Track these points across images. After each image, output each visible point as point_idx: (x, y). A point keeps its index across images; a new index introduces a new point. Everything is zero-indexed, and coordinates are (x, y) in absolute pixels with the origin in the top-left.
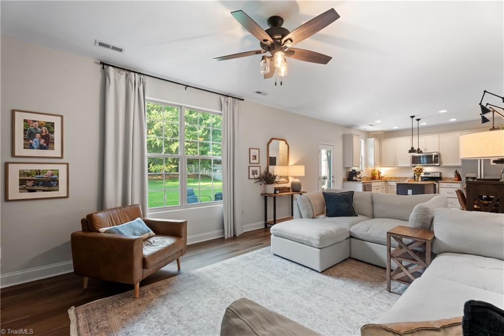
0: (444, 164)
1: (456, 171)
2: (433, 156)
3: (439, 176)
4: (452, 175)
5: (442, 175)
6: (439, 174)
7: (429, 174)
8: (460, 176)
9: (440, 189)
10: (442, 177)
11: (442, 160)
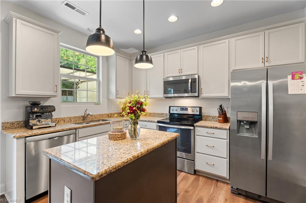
0: (204, 95)
1: (221, 106)
2: (190, 81)
3: (198, 113)
4: (215, 113)
5: (203, 111)
6: (198, 109)
7: (186, 109)
8: (225, 114)
9: (197, 137)
10: (203, 114)
11: (202, 87)
